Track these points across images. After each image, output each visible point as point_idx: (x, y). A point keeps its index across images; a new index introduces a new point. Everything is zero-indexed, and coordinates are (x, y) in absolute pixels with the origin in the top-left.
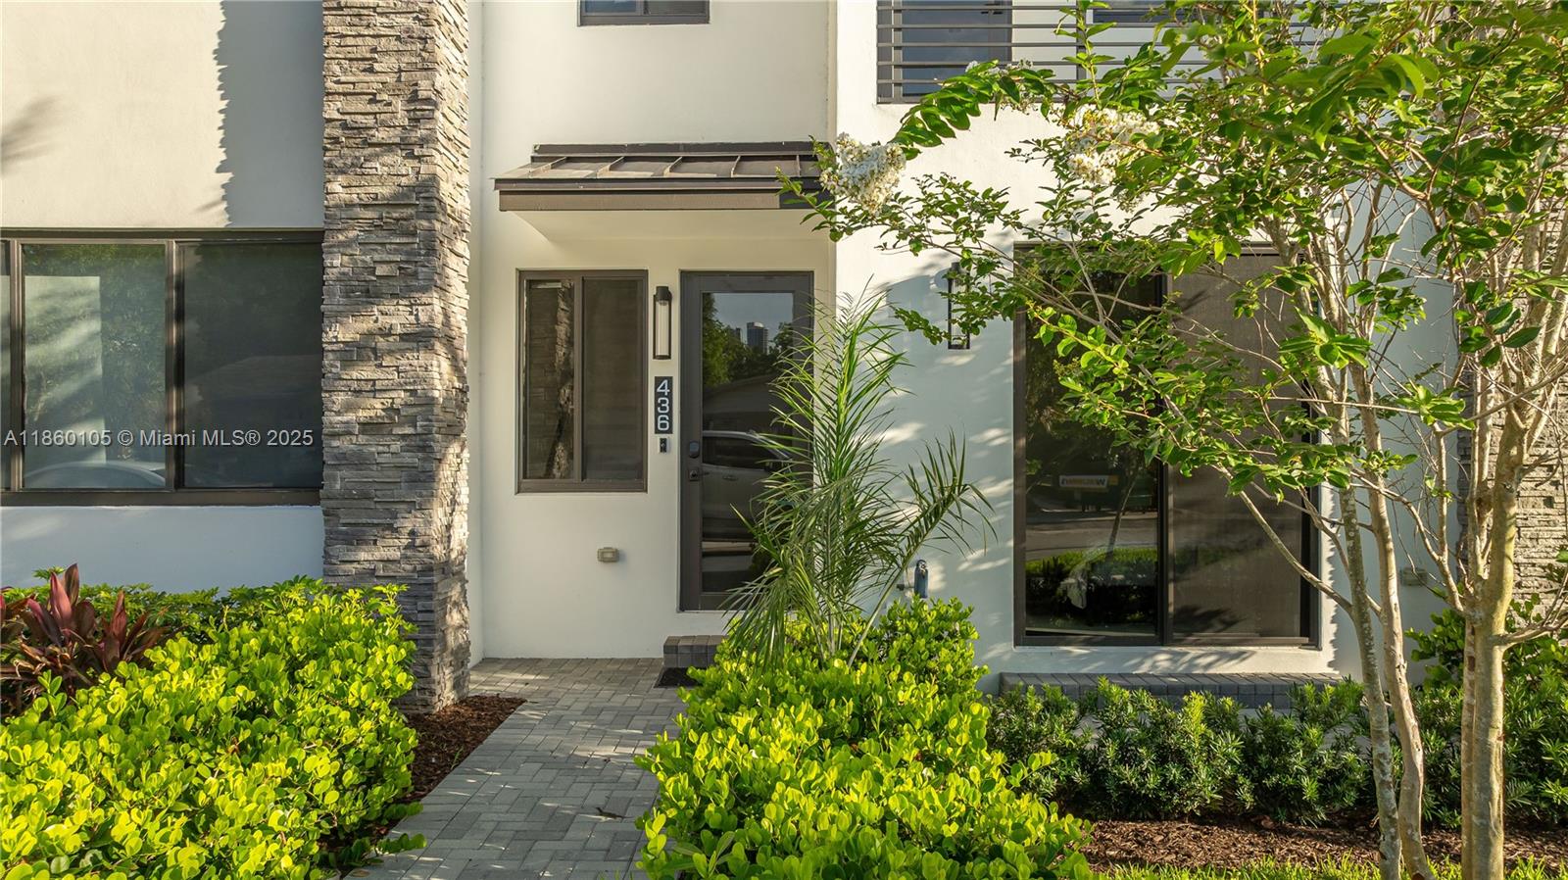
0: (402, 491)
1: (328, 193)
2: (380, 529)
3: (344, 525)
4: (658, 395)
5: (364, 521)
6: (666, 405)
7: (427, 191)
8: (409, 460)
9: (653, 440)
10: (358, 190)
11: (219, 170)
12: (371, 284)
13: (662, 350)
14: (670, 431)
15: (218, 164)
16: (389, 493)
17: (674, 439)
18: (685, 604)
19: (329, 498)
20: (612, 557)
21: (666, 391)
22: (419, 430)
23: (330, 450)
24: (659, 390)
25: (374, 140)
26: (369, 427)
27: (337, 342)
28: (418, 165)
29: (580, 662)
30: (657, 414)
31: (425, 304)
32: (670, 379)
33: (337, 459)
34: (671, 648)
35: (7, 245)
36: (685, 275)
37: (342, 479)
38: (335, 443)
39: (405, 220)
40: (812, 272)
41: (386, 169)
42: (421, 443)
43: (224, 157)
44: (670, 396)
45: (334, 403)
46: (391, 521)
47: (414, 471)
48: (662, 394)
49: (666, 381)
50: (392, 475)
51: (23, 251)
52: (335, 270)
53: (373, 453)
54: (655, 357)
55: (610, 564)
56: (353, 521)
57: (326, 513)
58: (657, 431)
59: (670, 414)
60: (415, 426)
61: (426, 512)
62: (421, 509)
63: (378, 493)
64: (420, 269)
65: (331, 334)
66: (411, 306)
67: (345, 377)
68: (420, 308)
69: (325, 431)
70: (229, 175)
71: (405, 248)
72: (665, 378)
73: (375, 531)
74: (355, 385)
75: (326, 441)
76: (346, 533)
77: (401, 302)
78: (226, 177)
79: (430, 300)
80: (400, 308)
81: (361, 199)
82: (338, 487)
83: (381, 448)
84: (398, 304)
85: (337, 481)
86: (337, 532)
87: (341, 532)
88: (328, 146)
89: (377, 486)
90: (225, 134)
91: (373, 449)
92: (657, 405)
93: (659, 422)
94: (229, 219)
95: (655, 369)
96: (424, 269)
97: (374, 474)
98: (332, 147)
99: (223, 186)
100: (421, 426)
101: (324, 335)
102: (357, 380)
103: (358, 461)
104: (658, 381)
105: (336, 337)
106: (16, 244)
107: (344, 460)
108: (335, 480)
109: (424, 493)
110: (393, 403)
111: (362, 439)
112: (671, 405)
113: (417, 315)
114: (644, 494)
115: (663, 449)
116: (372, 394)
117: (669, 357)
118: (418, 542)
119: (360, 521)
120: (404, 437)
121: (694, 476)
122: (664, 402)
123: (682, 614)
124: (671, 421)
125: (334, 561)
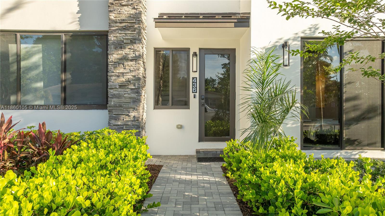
0: (131, 105)
1: (110, 19)
2: (125, 116)
3: (114, 114)
4: (193, 82)
5: (120, 113)
6: (195, 85)
7: (139, 19)
8: (133, 96)
9: (192, 95)
10: (118, 18)
11: (77, 13)
12: (122, 45)
13: (195, 70)
14: (196, 92)
15: (77, 11)
16: (127, 105)
17: (197, 94)
18: (200, 140)
19: (110, 107)
20: (180, 127)
21: (195, 81)
22: (136, 87)
23: (110, 93)
24: (193, 81)
25: (123, 4)
26: (122, 86)
27: (113, 62)
28: (136, 11)
29: (172, 156)
30: (193, 88)
31: (138, 51)
32: (196, 78)
33: (112, 96)
34: (198, 152)
35: (16, 35)
36: (200, 49)
37: (114, 101)
38: (112, 91)
39: (132, 27)
40: (235, 49)
41: (127, 12)
42: (136, 91)
43: (79, 9)
44: (196, 83)
45: (111, 79)
46: (128, 113)
47: (135, 99)
48: (194, 82)
49: (195, 79)
50: (128, 100)
51: (20, 36)
52: (111, 41)
53: (123, 94)
54: (193, 72)
55: (180, 129)
56: (117, 113)
57: (109, 111)
58: (193, 92)
59: (196, 88)
60: (135, 86)
61: (138, 111)
62: (137, 110)
63: (124, 105)
64: (136, 41)
65: (111, 60)
66: (134, 51)
67: (115, 72)
68: (136, 52)
69: (109, 87)
70: (80, 15)
71: (132, 35)
72: (195, 78)
73: (123, 116)
74: (117, 74)
75: (109, 90)
76: (115, 117)
77: (131, 50)
78: (79, 15)
79: (139, 50)
80: (131, 52)
81: (119, 21)
82: (113, 103)
83: (125, 93)
84: (130, 51)
85: (112, 102)
86: (112, 117)
87: (114, 117)
88: (110, 6)
89: (124, 103)
90: (79, 3)
91: (123, 93)
92: (193, 85)
93: (193, 90)
94: (80, 27)
95: (192, 75)
96: (138, 41)
97: (123, 100)
98: (111, 6)
99: (79, 18)
100: (137, 86)
101: (109, 60)
102: (118, 73)
103: (118, 96)
104: (193, 78)
105: (112, 60)
106: (18, 35)
107: (114, 96)
108: (112, 101)
109: (138, 105)
110: (129, 79)
111: (119, 90)
112: (197, 85)
113: (136, 54)
114: (189, 110)
115: (195, 97)
116: (122, 77)
117: (197, 72)
118: (136, 119)
119: (119, 113)
120: (132, 89)
121: (203, 105)
122: (195, 84)
123: (199, 143)
124: (196, 89)
125: (111, 125)
